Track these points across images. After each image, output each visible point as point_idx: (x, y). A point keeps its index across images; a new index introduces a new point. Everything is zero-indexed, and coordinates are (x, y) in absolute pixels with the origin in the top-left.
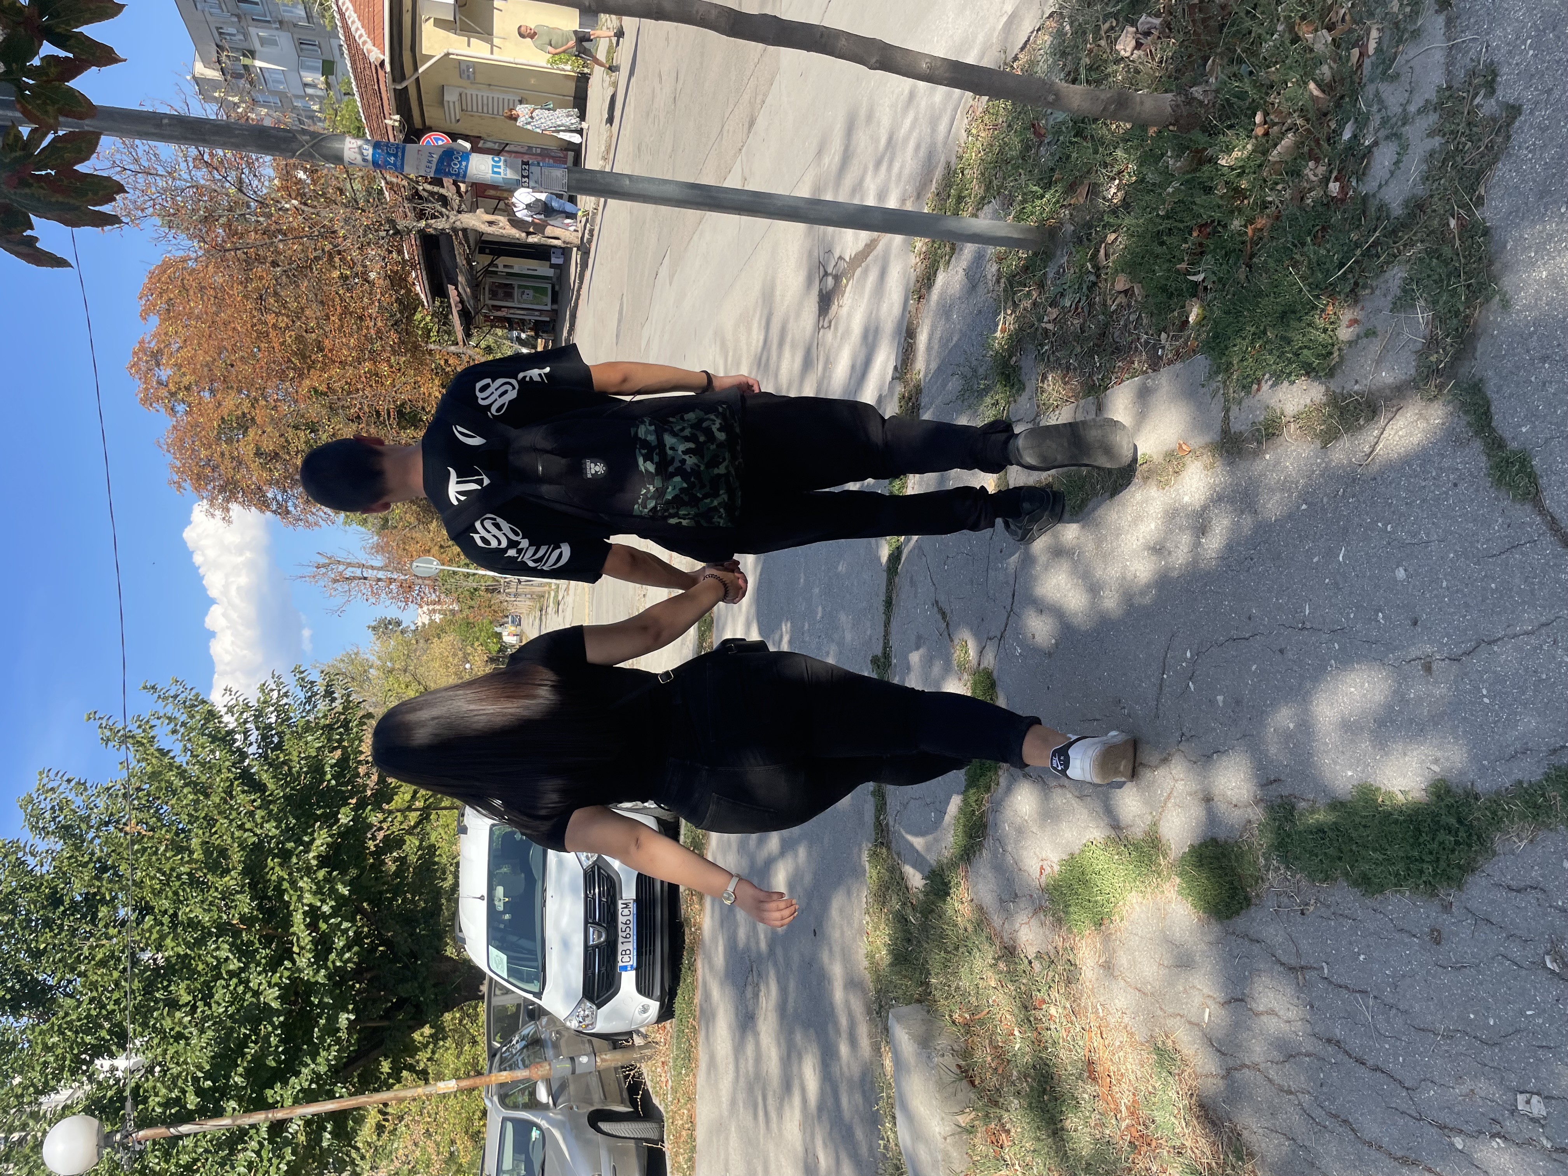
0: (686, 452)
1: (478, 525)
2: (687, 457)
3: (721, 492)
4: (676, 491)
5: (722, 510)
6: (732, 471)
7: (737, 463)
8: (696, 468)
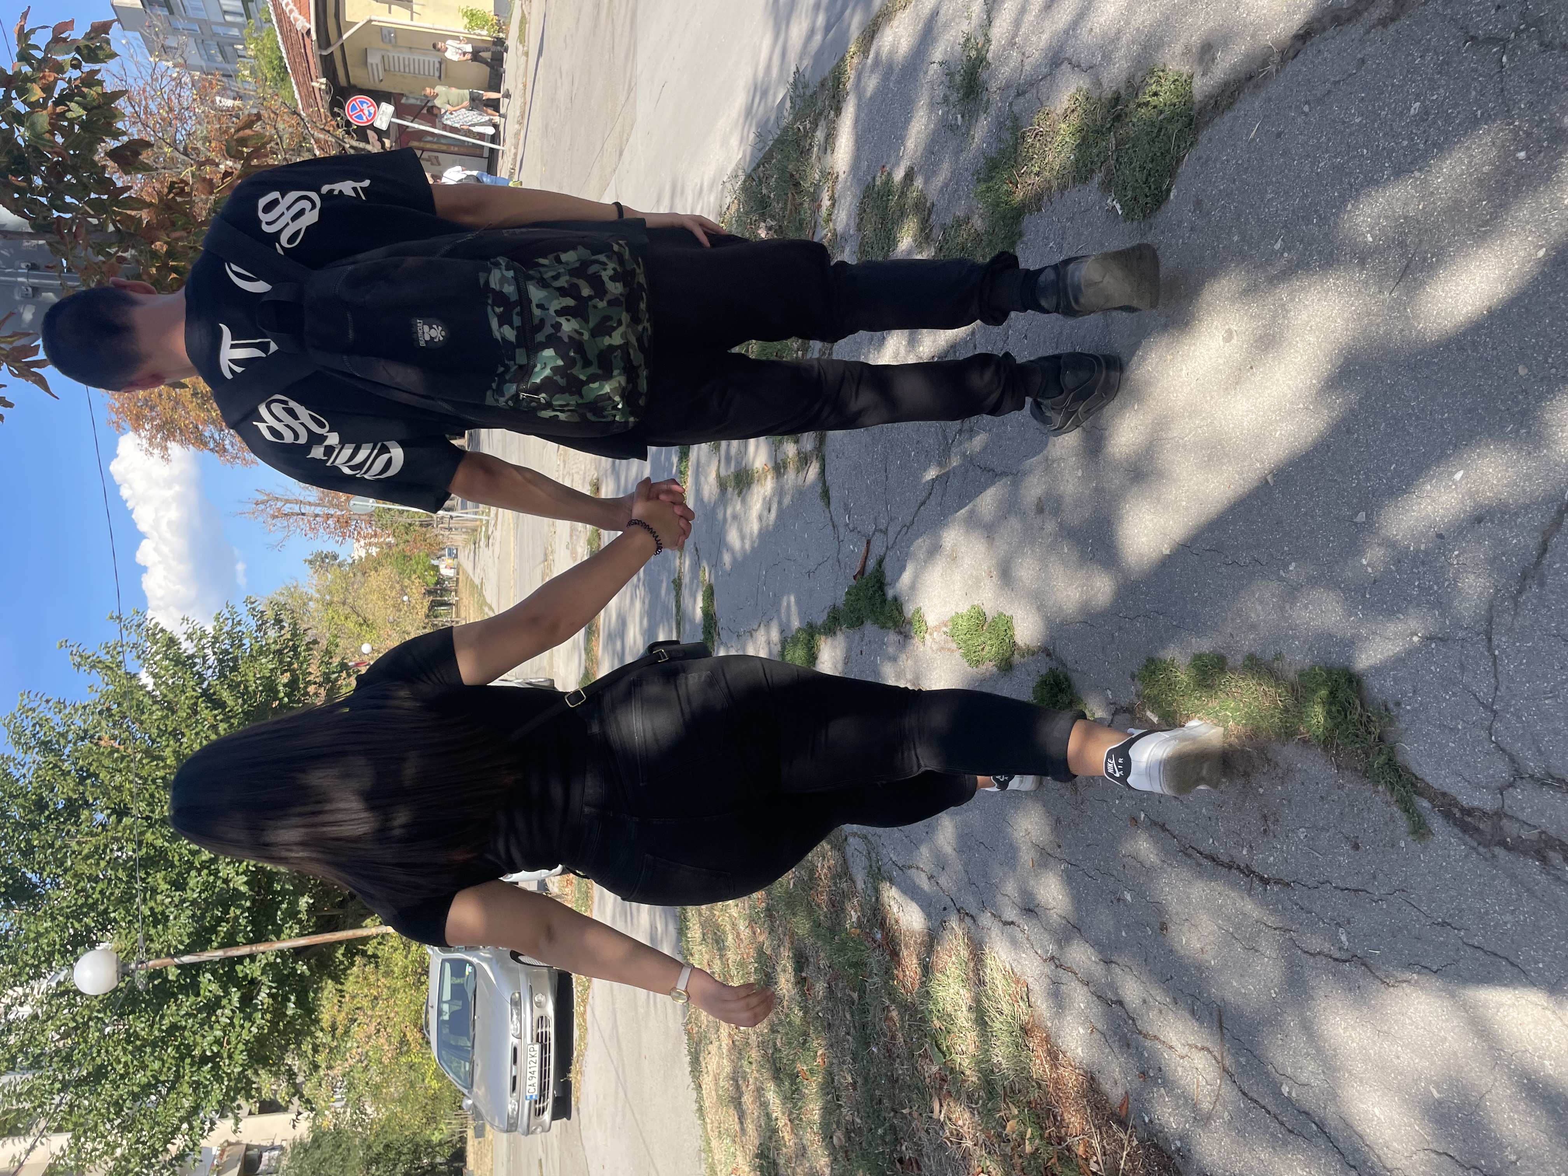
0: (564, 312)
1: (263, 410)
2: (562, 320)
3: (616, 372)
4: (547, 372)
5: (617, 399)
6: (633, 340)
7: (640, 328)
8: (577, 337)
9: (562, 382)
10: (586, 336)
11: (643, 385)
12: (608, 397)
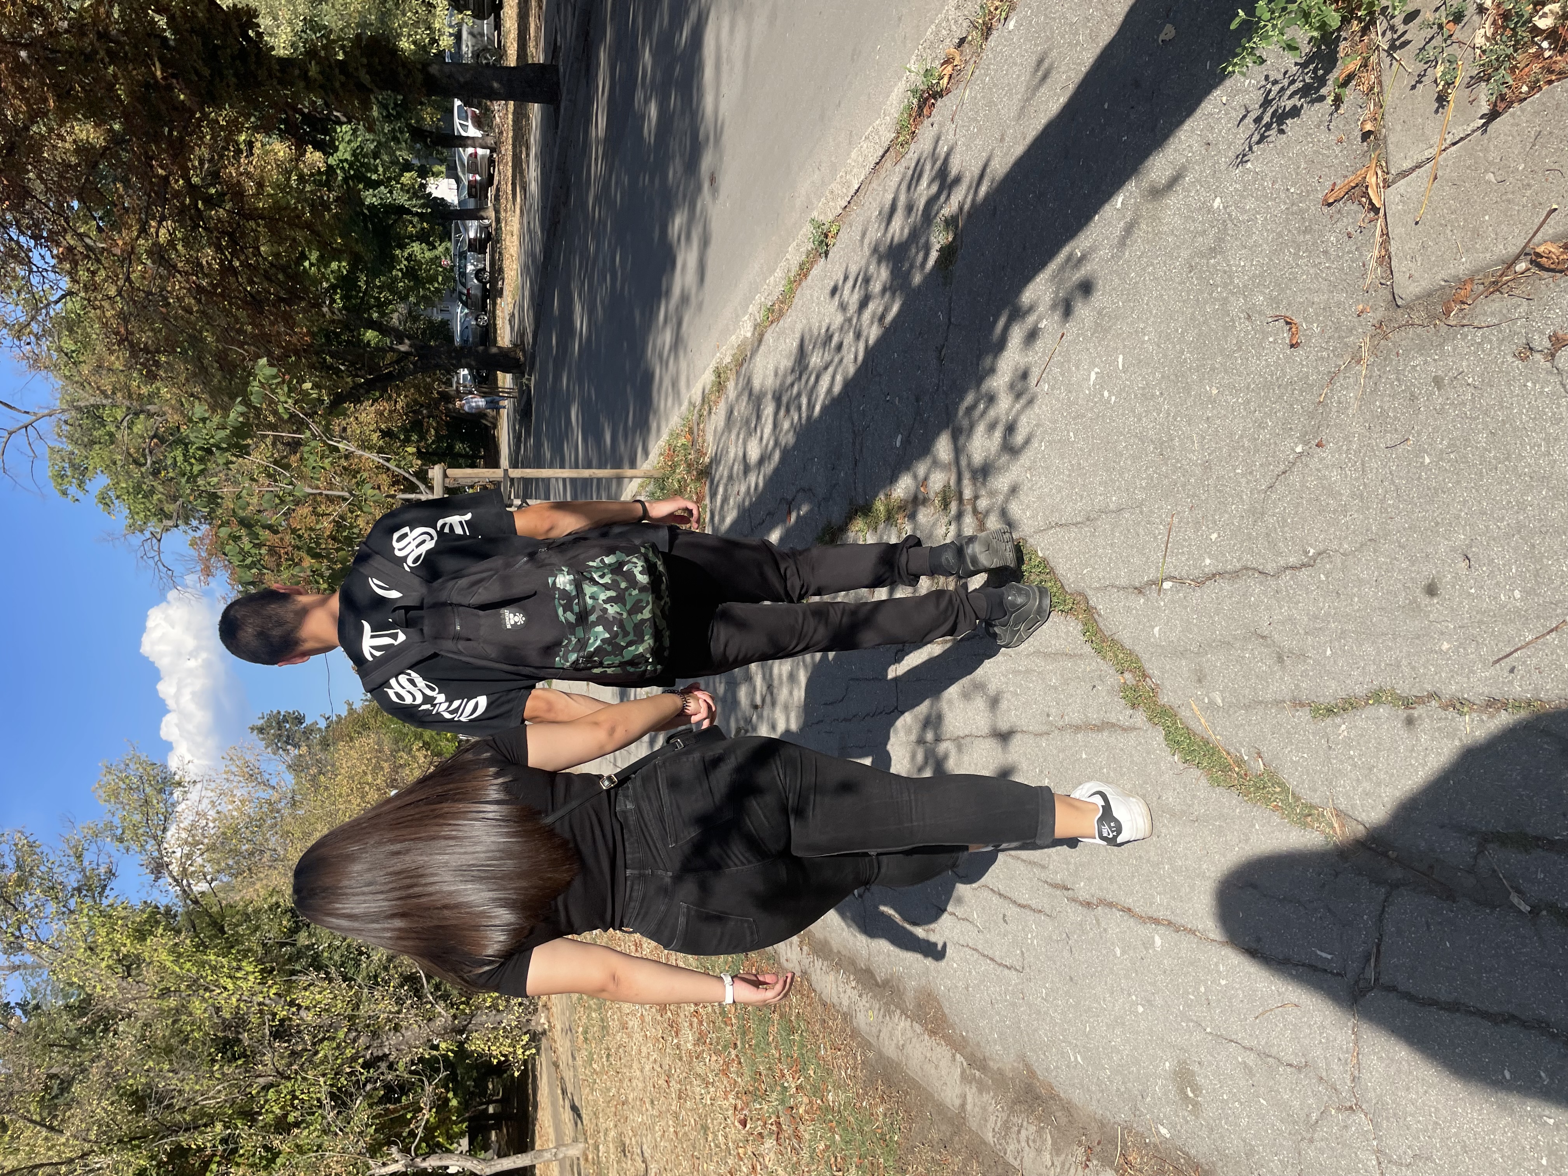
1: (393, 681)
3: (646, 638)
4: (598, 643)
5: (648, 656)
6: (658, 612)
7: (662, 603)
8: (618, 617)
9: (609, 649)
10: (625, 615)
11: (667, 642)
12: (642, 655)
